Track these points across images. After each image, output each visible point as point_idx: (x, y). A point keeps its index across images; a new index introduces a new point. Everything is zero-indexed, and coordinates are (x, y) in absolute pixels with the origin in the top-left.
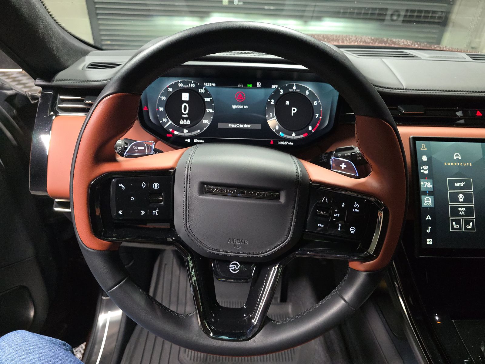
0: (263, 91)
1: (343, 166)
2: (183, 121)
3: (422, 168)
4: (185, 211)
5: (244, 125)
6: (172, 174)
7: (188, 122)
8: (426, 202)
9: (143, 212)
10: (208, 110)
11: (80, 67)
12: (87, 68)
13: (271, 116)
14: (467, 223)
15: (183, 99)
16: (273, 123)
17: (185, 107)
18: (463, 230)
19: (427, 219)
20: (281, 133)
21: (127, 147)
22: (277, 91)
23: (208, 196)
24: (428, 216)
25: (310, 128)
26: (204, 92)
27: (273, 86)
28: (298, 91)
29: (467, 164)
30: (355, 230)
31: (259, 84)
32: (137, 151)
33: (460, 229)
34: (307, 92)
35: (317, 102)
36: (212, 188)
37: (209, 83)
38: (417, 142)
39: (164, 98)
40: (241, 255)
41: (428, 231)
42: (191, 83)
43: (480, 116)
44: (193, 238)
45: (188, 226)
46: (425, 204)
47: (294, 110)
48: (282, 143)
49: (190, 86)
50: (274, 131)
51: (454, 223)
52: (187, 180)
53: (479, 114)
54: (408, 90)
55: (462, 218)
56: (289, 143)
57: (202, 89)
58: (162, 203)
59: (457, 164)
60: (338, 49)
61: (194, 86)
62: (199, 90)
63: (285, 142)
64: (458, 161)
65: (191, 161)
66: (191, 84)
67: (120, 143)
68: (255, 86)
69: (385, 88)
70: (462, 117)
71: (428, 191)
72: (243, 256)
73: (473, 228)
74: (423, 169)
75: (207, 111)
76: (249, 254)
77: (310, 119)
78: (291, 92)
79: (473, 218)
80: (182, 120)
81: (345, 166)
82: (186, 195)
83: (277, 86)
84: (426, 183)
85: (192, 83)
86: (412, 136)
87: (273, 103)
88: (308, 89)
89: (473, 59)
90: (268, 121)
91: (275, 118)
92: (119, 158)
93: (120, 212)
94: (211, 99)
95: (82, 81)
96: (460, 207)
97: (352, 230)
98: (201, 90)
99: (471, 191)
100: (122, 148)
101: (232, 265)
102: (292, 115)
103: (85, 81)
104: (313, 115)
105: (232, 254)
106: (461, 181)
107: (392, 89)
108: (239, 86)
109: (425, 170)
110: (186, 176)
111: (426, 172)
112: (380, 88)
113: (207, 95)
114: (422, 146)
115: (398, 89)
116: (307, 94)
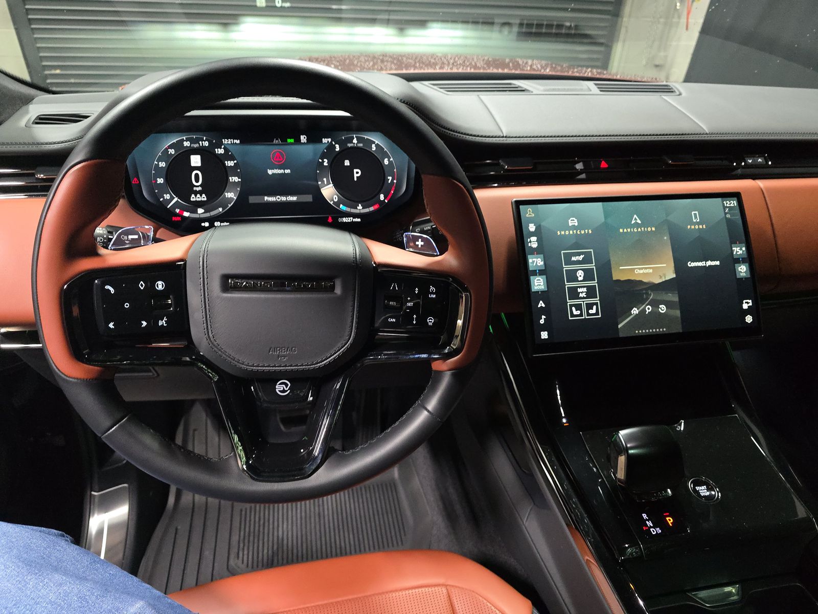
0: (311, 148)
1: (420, 243)
2: (196, 196)
3: (529, 240)
4: (204, 317)
5: (288, 198)
6: (182, 268)
7: (204, 198)
8: (536, 284)
9: (144, 324)
10: (232, 179)
11: (23, 123)
12: (33, 123)
13: (326, 183)
14: (590, 306)
15: (193, 164)
16: (329, 191)
17: (197, 175)
18: (585, 316)
19: (539, 306)
20: (341, 206)
21: (112, 237)
22: (331, 147)
23: (234, 293)
24: (541, 302)
25: (382, 197)
26: (223, 153)
27: (325, 141)
28: (361, 145)
29: (585, 232)
30: (433, 321)
31: (305, 138)
32: (127, 242)
33: (581, 315)
34: (373, 146)
35: (389, 160)
36: (240, 283)
37: (229, 140)
38: (521, 207)
39: (162, 164)
40: (289, 368)
41: (542, 321)
42: (202, 140)
43: (604, 168)
44: (220, 352)
45: (211, 336)
46: (536, 288)
47: (357, 173)
48: (345, 220)
49: (201, 145)
50: (332, 203)
51: (574, 309)
52: (203, 273)
53: (604, 165)
54: (509, 137)
55: (583, 302)
56: (354, 220)
57: (221, 148)
58: (172, 309)
59: (573, 232)
60: (407, 82)
61: (207, 145)
62: (216, 150)
63: (349, 218)
64: (574, 227)
65: (206, 248)
66: (203, 142)
67: (101, 232)
68: (298, 141)
69: (478, 136)
70: (582, 171)
71: (539, 270)
72: (292, 369)
73: (597, 313)
74: (530, 242)
75: (231, 181)
76: (300, 366)
77: (381, 184)
78: (351, 148)
79: (597, 300)
80: (193, 196)
81: (422, 243)
82: (204, 294)
83: (330, 140)
84: (535, 260)
85: (205, 141)
86: (515, 200)
87: (327, 164)
88: (374, 143)
89: (601, 91)
90: (321, 190)
91: (332, 185)
92: (102, 251)
93: (111, 325)
94: (235, 162)
95: (29, 144)
96: (580, 287)
97: (430, 322)
98: (219, 149)
99: (592, 266)
100: (104, 238)
101: (279, 384)
102: (355, 179)
103: (34, 144)
104: (384, 179)
105: (277, 368)
106: (579, 254)
107: (489, 137)
108: (275, 141)
109: (533, 242)
110: (201, 268)
111: (535, 245)
112: (471, 137)
113: (228, 156)
114: (528, 212)
115: (495, 137)
116: (373, 149)
